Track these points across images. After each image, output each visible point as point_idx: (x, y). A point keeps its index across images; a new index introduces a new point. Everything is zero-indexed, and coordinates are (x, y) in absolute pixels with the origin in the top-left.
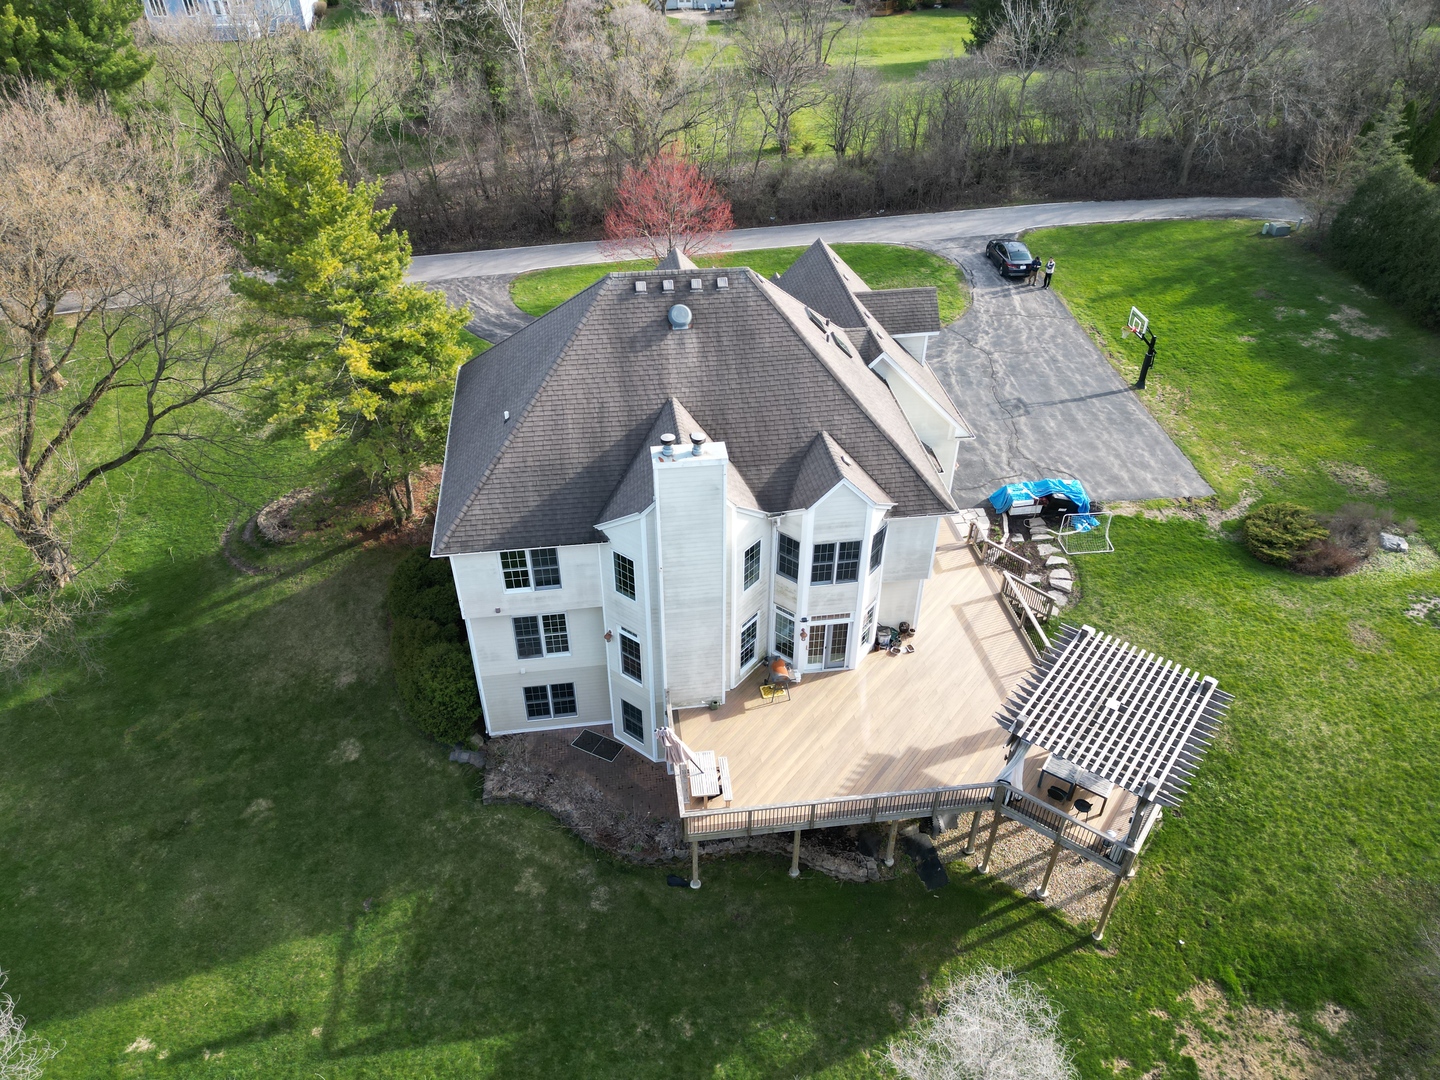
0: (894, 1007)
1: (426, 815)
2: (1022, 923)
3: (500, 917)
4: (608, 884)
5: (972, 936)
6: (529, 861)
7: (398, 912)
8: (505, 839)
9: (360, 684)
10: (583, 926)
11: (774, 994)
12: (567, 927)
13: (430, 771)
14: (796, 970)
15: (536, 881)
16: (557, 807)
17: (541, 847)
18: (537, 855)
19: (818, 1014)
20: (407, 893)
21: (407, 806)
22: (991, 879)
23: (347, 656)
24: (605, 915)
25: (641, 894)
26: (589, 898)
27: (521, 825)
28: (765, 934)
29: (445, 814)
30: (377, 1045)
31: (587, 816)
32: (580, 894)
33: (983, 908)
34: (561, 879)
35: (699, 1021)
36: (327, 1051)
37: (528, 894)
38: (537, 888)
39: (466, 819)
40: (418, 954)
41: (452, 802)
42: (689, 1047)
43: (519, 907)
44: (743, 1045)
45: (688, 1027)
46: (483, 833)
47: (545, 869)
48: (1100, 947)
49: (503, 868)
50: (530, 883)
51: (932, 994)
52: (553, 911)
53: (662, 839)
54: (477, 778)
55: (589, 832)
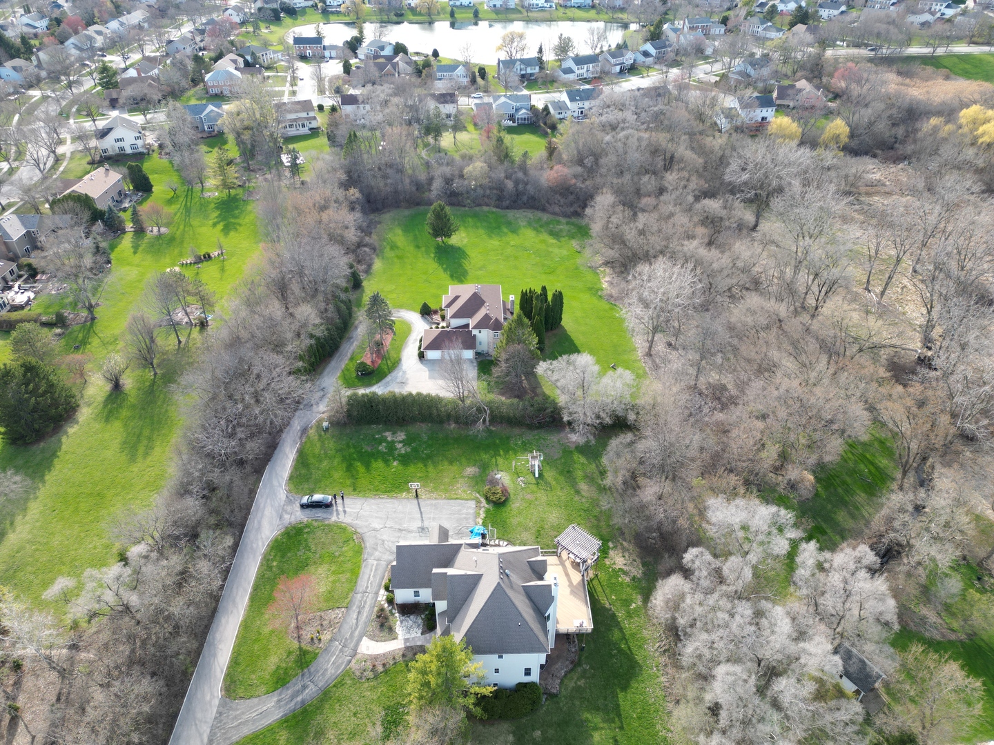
1: (561, 710)
3: (590, 690)
6: (576, 683)
7: (587, 715)
8: (569, 689)
9: (514, 733)
10: (592, 671)
12: (593, 674)
13: (547, 709)
15: (581, 681)
16: (563, 674)
17: (572, 680)
18: (574, 681)
20: (582, 713)
21: (558, 715)
23: (502, 738)
24: (590, 666)
25: (585, 657)
26: (586, 669)
27: (565, 684)
29: (561, 704)
31: (567, 667)
32: (585, 671)
34: (581, 675)
35: (613, 649)
37: (584, 683)
38: (583, 681)
39: (563, 699)
40: (597, 709)
41: (558, 703)
42: (618, 652)
43: (588, 685)
44: (618, 641)
45: (614, 652)
46: (568, 694)
47: (578, 679)
49: (577, 689)
50: (582, 683)
51: (607, 606)
52: (588, 678)
53: (573, 650)
54: (552, 696)
55: (571, 666)
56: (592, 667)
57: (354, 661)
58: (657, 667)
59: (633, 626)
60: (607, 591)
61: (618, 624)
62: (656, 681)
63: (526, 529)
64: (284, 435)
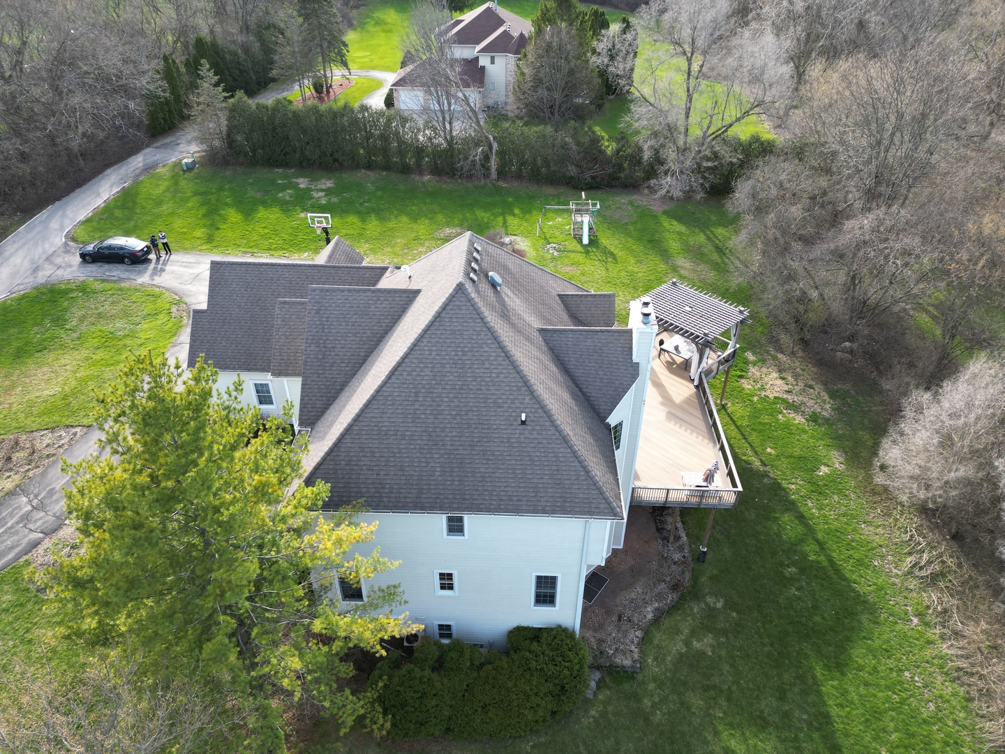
1: (646, 719)
3: (732, 666)
4: (705, 596)
6: (687, 643)
8: (669, 658)
11: (765, 527)
12: (736, 624)
13: (604, 714)
14: (751, 515)
15: (703, 640)
16: (650, 616)
17: (677, 634)
18: (683, 637)
19: (774, 510)
20: (717, 733)
21: (636, 735)
24: (726, 601)
25: (711, 578)
26: (714, 609)
27: (658, 646)
28: (731, 523)
29: (647, 702)
31: (659, 597)
32: (711, 613)
34: (701, 623)
35: (786, 563)
37: (713, 647)
38: (709, 639)
39: (651, 686)
41: (636, 697)
42: (802, 570)
43: (723, 653)
44: (797, 545)
45: (790, 570)
46: (665, 674)
49: (692, 660)
50: (704, 644)
51: (757, 466)
52: (724, 632)
53: (677, 556)
54: (615, 674)
55: (671, 597)
56: (730, 605)
57: (47, 543)
58: (919, 615)
59: (831, 514)
60: (753, 438)
61: (790, 506)
62: (928, 653)
64: (109, 171)
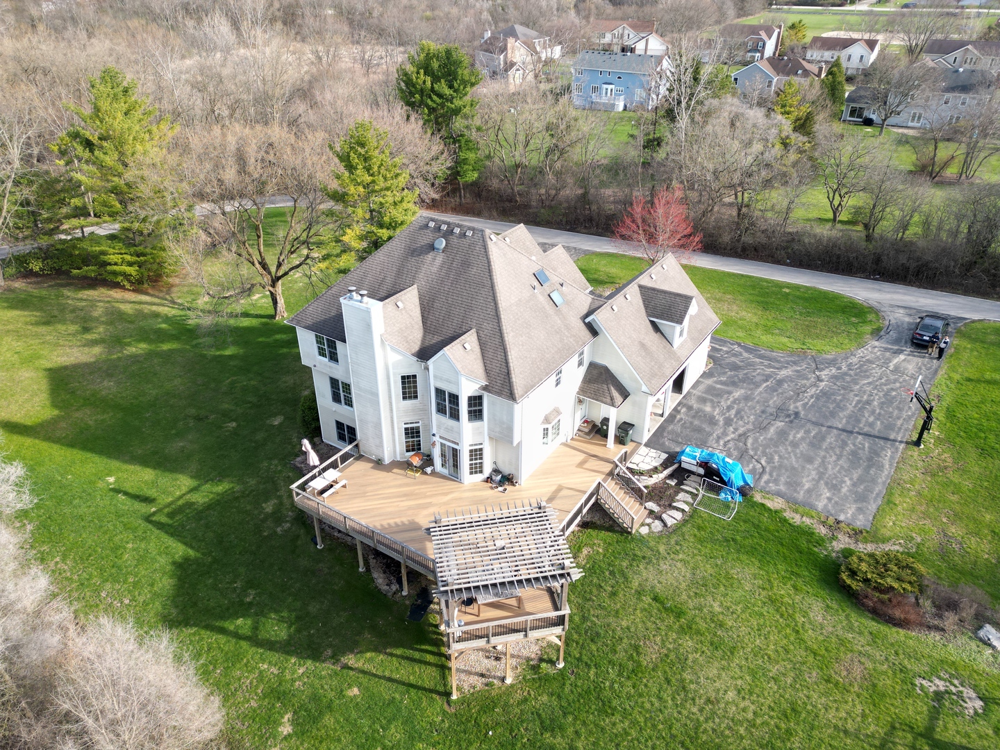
0: (329, 652)
2: (429, 664)
3: (246, 511)
4: (292, 525)
5: (399, 652)
6: (279, 497)
7: (221, 488)
10: (265, 534)
11: (294, 610)
12: (261, 530)
14: (313, 608)
15: (272, 506)
19: (299, 631)
20: (232, 482)
22: (441, 634)
24: (277, 535)
25: (298, 536)
26: (280, 525)
28: (321, 585)
30: (160, 526)
32: (280, 521)
33: (421, 643)
34: (281, 512)
35: (257, 598)
36: (148, 519)
37: (264, 509)
38: (269, 510)
40: (209, 507)
42: (241, 603)
43: (256, 512)
44: (258, 619)
45: (251, 597)
47: (281, 504)
48: (448, 703)
49: (269, 494)
50: (270, 506)
51: (350, 660)
59: (249, 679)
60: (385, 691)
63: (701, 586)
